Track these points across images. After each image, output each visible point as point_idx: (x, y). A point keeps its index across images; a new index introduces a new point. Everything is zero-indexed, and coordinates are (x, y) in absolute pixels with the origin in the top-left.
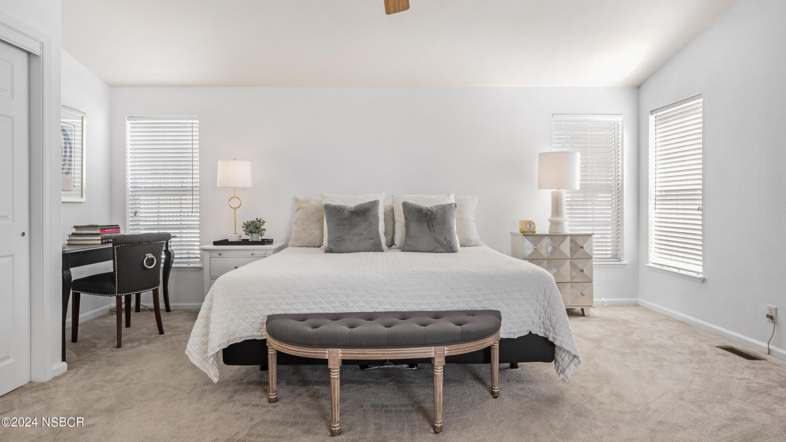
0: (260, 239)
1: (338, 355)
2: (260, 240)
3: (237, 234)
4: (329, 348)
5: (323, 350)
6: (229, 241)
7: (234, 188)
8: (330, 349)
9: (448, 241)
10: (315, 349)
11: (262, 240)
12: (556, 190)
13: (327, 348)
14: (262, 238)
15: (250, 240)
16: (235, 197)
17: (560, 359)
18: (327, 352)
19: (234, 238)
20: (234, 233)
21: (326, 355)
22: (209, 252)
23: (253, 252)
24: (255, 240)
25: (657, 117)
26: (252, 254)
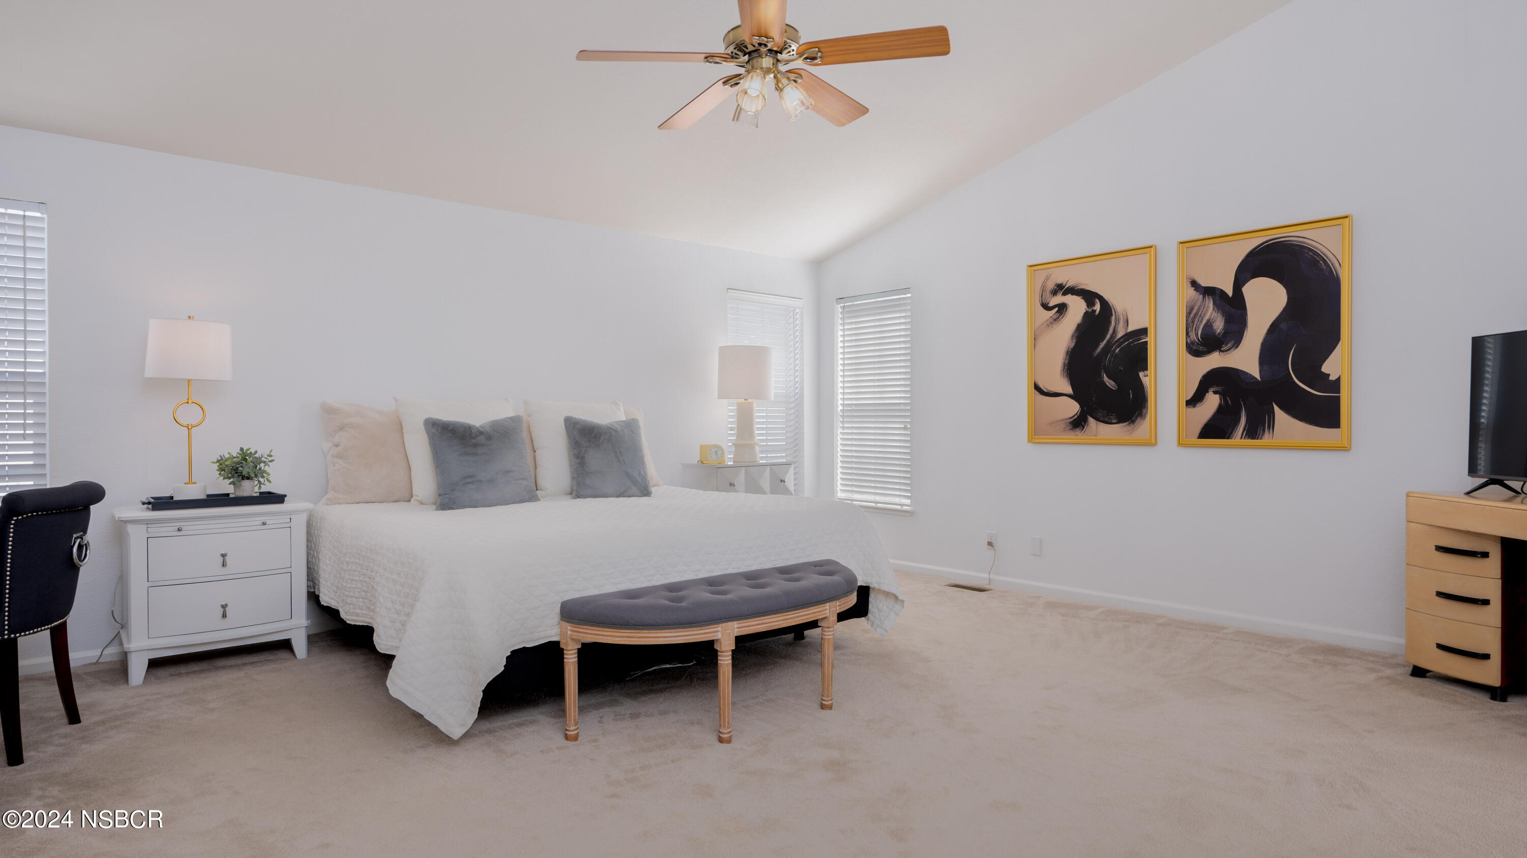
0: (256, 493)
1: (734, 631)
2: (258, 494)
3: (195, 483)
4: (722, 622)
5: (715, 628)
6: (175, 499)
7: (189, 381)
8: (724, 624)
9: (643, 476)
10: (703, 628)
11: (261, 493)
12: (743, 400)
13: (719, 623)
14: (261, 491)
15: (231, 496)
16: (190, 402)
17: (876, 610)
18: (719, 629)
19: (195, 492)
20: (188, 481)
21: (718, 634)
22: (145, 526)
23: (263, 519)
24: (246, 493)
25: (845, 307)
26: (264, 524)
